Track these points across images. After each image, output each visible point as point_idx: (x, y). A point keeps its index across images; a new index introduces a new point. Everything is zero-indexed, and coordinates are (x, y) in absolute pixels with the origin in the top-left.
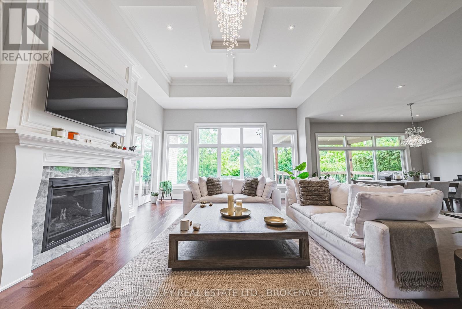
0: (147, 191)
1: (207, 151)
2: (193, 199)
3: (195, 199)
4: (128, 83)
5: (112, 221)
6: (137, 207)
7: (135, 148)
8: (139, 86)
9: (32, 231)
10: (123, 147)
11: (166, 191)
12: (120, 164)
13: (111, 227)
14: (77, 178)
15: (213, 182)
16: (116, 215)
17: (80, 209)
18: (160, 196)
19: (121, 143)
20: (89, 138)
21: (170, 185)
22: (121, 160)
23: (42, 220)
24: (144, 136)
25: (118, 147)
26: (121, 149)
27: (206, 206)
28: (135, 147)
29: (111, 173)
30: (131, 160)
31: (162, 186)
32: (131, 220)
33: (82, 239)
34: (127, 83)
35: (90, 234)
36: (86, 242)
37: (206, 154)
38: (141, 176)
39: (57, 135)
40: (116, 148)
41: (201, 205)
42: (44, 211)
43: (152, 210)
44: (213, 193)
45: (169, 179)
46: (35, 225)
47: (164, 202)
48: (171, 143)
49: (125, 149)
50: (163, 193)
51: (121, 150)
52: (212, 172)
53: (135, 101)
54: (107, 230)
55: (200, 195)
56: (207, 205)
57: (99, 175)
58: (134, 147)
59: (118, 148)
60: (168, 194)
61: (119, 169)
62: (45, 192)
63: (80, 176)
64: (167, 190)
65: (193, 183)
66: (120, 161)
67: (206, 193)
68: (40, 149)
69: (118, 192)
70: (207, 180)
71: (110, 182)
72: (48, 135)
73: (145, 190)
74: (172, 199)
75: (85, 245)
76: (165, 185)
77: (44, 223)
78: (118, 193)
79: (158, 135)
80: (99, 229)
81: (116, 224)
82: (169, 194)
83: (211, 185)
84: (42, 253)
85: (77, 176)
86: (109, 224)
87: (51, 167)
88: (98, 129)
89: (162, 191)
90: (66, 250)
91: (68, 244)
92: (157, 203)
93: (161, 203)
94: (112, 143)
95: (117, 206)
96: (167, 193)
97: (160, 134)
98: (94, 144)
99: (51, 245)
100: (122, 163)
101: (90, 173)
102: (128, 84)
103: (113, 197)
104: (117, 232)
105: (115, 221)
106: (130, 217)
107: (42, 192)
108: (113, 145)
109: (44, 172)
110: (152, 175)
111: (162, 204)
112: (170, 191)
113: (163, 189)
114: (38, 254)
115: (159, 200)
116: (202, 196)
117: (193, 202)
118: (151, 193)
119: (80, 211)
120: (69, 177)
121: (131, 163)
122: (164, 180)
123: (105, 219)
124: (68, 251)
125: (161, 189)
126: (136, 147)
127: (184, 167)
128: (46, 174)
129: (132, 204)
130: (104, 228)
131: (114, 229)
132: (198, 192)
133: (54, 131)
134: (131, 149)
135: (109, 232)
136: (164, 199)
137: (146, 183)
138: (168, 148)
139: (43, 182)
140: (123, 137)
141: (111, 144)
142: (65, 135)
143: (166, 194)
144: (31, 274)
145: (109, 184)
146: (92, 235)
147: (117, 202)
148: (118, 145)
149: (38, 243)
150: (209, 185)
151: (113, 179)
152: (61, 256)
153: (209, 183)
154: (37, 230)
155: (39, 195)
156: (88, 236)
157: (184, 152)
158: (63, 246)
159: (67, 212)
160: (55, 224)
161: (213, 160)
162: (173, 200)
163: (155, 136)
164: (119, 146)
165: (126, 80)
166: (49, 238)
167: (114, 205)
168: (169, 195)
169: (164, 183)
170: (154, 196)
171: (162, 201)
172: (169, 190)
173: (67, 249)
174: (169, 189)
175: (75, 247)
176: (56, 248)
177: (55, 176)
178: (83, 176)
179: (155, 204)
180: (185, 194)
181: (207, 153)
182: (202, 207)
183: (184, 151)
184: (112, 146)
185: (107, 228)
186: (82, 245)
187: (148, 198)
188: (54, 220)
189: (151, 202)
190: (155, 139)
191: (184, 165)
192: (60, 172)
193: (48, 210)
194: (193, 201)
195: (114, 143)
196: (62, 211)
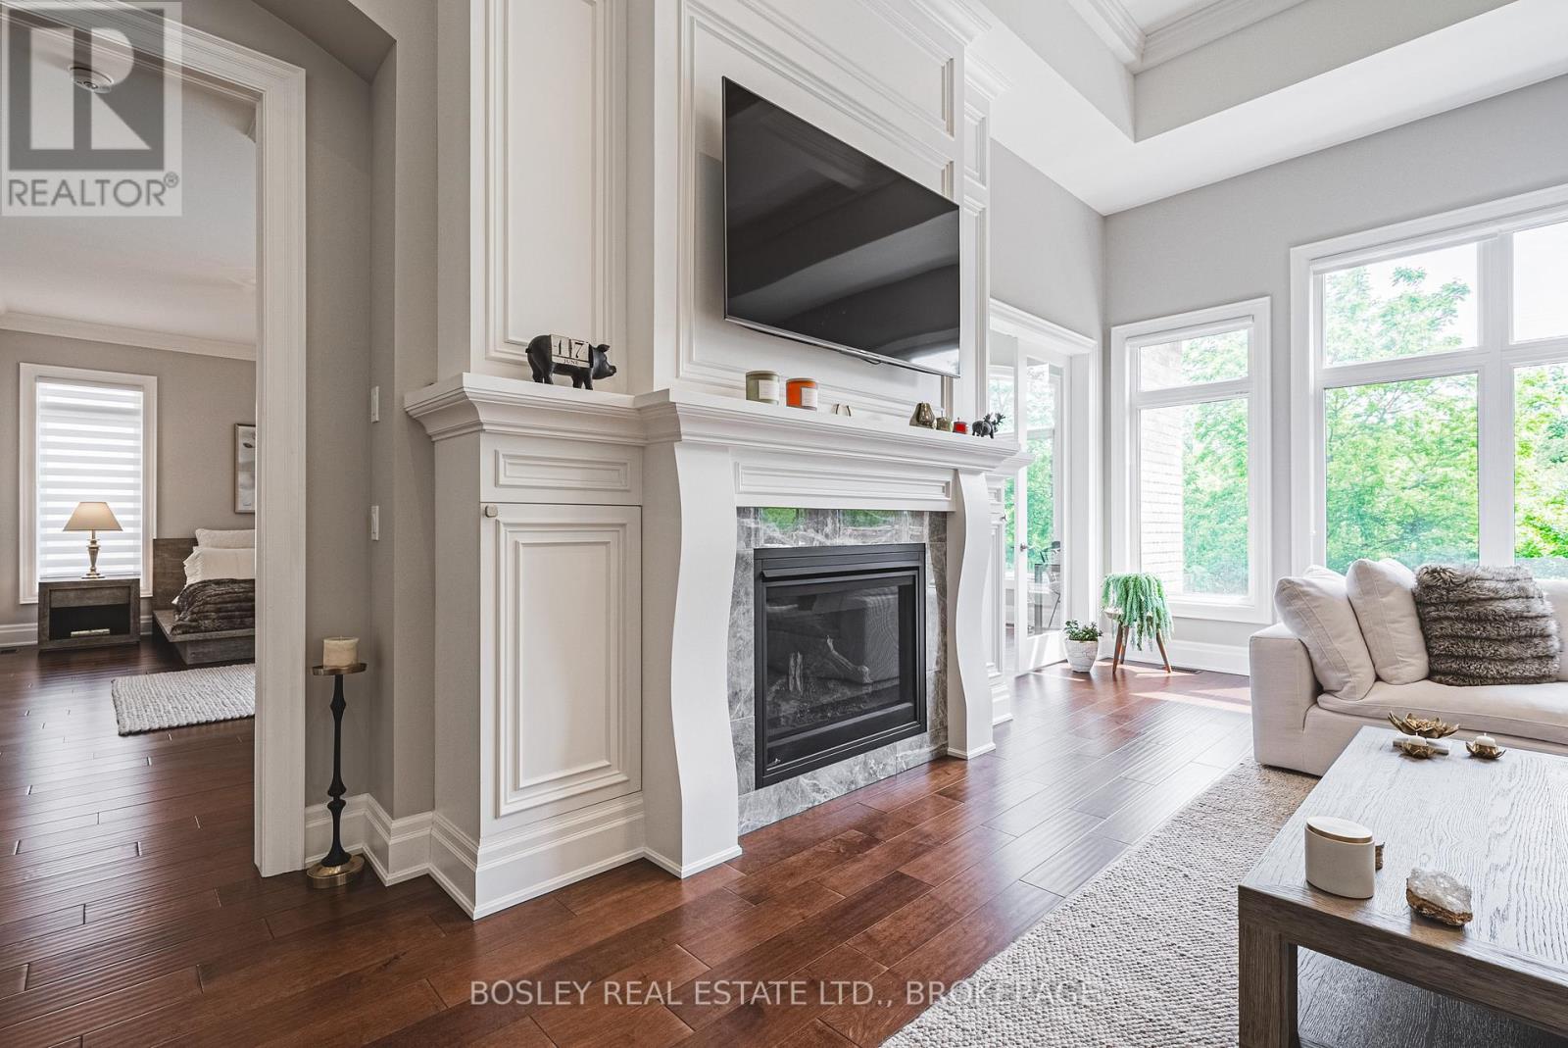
0: (1046, 613)
1: (1350, 410)
2: (1318, 689)
3: (1330, 692)
4: (952, 134)
5: (933, 725)
6: (1012, 679)
7: (994, 423)
8: (991, 139)
9: (731, 714)
10: (952, 423)
11: (1136, 624)
12: (947, 496)
13: (933, 748)
14: (823, 548)
15: (1470, 602)
16: (945, 702)
17: (835, 661)
18: (1107, 643)
19: (942, 406)
20: (843, 398)
21: (1155, 596)
22: (949, 478)
23: (748, 685)
24: (1023, 368)
25: (935, 422)
26: (949, 430)
27: (1445, 753)
28: (993, 418)
29: (921, 533)
30: (988, 479)
31: (1114, 596)
32: (1001, 732)
33: (852, 773)
34: (949, 136)
35: (871, 757)
36: (862, 783)
37: (1340, 431)
38: (1022, 548)
39: (761, 397)
40: (931, 426)
41: (1400, 735)
42: (749, 656)
43: (1076, 704)
44: (1474, 667)
45: (1148, 569)
46: (734, 697)
47: (1128, 676)
48: (1147, 385)
49: (960, 428)
50: (1122, 633)
51: (949, 436)
52: (1392, 530)
53: (984, 209)
54: (919, 756)
55: (1368, 673)
56: (1455, 746)
57: (883, 540)
58: (991, 420)
59: (937, 429)
60: (1145, 638)
61: (944, 514)
62: (747, 594)
63: (828, 543)
64: (1142, 620)
65: (1315, 598)
66: (948, 483)
67: (1419, 663)
68: (724, 448)
69: (948, 609)
70: (1420, 581)
71: (917, 568)
72: (739, 397)
73: (1039, 608)
74: (1171, 664)
75: (860, 797)
76: (1131, 592)
77: (753, 695)
78: (946, 615)
79: (1086, 351)
80: (895, 747)
81: (946, 738)
82: (1154, 640)
83: (1458, 619)
84: (756, 789)
85: (820, 543)
86: (926, 736)
87: (755, 508)
88: (866, 359)
89: (1116, 623)
90: (812, 799)
91: (814, 779)
92: (1093, 672)
93: (1115, 679)
94: (913, 410)
95: (946, 666)
96: (1140, 632)
97: (1091, 346)
98: (860, 420)
99: (777, 770)
100: (954, 489)
101: (855, 532)
102: (953, 139)
103: (933, 630)
104: (953, 770)
105: (943, 727)
106: (996, 720)
107: (742, 593)
108: (921, 417)
109: (741, 526)
110: (1065, 545)
111: (1120, 683)
112: (1158, 626)
113: (1120, 611)
114: (748, 791)
115: (1103, 660)
116: (1378, 679)
117: (1316, 702)
118: (1068, 623)
119: (836, 670)
120: (801, 544)
121: (986, 491)
122: (1124, 569)
123: (912, 714)
124: (816, 803)
125: (1110, 610)
126: (1000, 417)
127: (1207, 506)
128: (747, 534)
129: (999, 667)
130: (911, 748)
131: (942, 759)
132: (1350, 648)
133: (752, 382)
134: (981, 429)
135: (926, 767)
136: (1126, 658)
137: (1037, 579)
138: (1135, 413)
139: (740, 558)
140: (951, 377)
141: (911, 415)
142: (780, 395)
143: (1137, 637)
144: (736, 851)
145: (914, 576)
146: (878, 763)
147: (946, 651)
148: (937, 414)
149: (746, 757)
150: (1439, 619)
151: (928, 555)
152: (800, 815)
153: (1443, 603)
154: (741, 714)
155: (736, 602)
156: (865, 763)
157: (1202, 430)
158: (804, 780)
159: (806, 666)
160: (780, 702)
161: (1402, 463)
162: (1173, 674)
163: (1071, 358)
164: (938, 419)
165: (945, 123)
166: (769, 745)
167: (937, 663)
168: (1150, 644)
169: (1126, 582)
170: (1082, 640)
171: (1119, 666)
172: (1150, 619)
173: (814, 794)
174: (1150, 614)
175: (833, 794)
176: (786, 782)
177: (766, 542)
178: (838, 541)
179: (1086, 675)
180: (1260, 649)
181: (1348, 423)
182: (1415, 754)
183: (1199, 425)
184: (915, 422)
185: (921, 747)
186: (853, 795)
187: (1055, 646)
188: (774, 688)
189: (1068, 666)
190: (1066, 377)
191: (1207, 499)
192: (777, 529)
193: (760, 654)
194: (1320, 698)
195: (920, 406)
196: (792, 663)
